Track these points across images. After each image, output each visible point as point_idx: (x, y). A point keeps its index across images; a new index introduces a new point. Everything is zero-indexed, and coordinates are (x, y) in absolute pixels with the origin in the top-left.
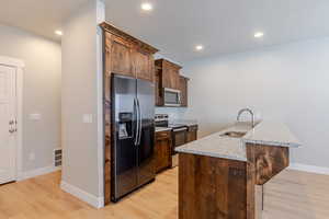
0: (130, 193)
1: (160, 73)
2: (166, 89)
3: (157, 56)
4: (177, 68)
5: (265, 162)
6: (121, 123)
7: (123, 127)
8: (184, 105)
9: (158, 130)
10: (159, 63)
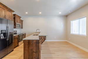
0: (5, 56)
1: (14, 18)
2: (16, 23)
3: (14, 13)
4: (20, 17)
5: (42, 39)
6: (1, 33)
7: (2, 35)
8: (22, 28)
9: (14, 35)
10: (14, 15)
